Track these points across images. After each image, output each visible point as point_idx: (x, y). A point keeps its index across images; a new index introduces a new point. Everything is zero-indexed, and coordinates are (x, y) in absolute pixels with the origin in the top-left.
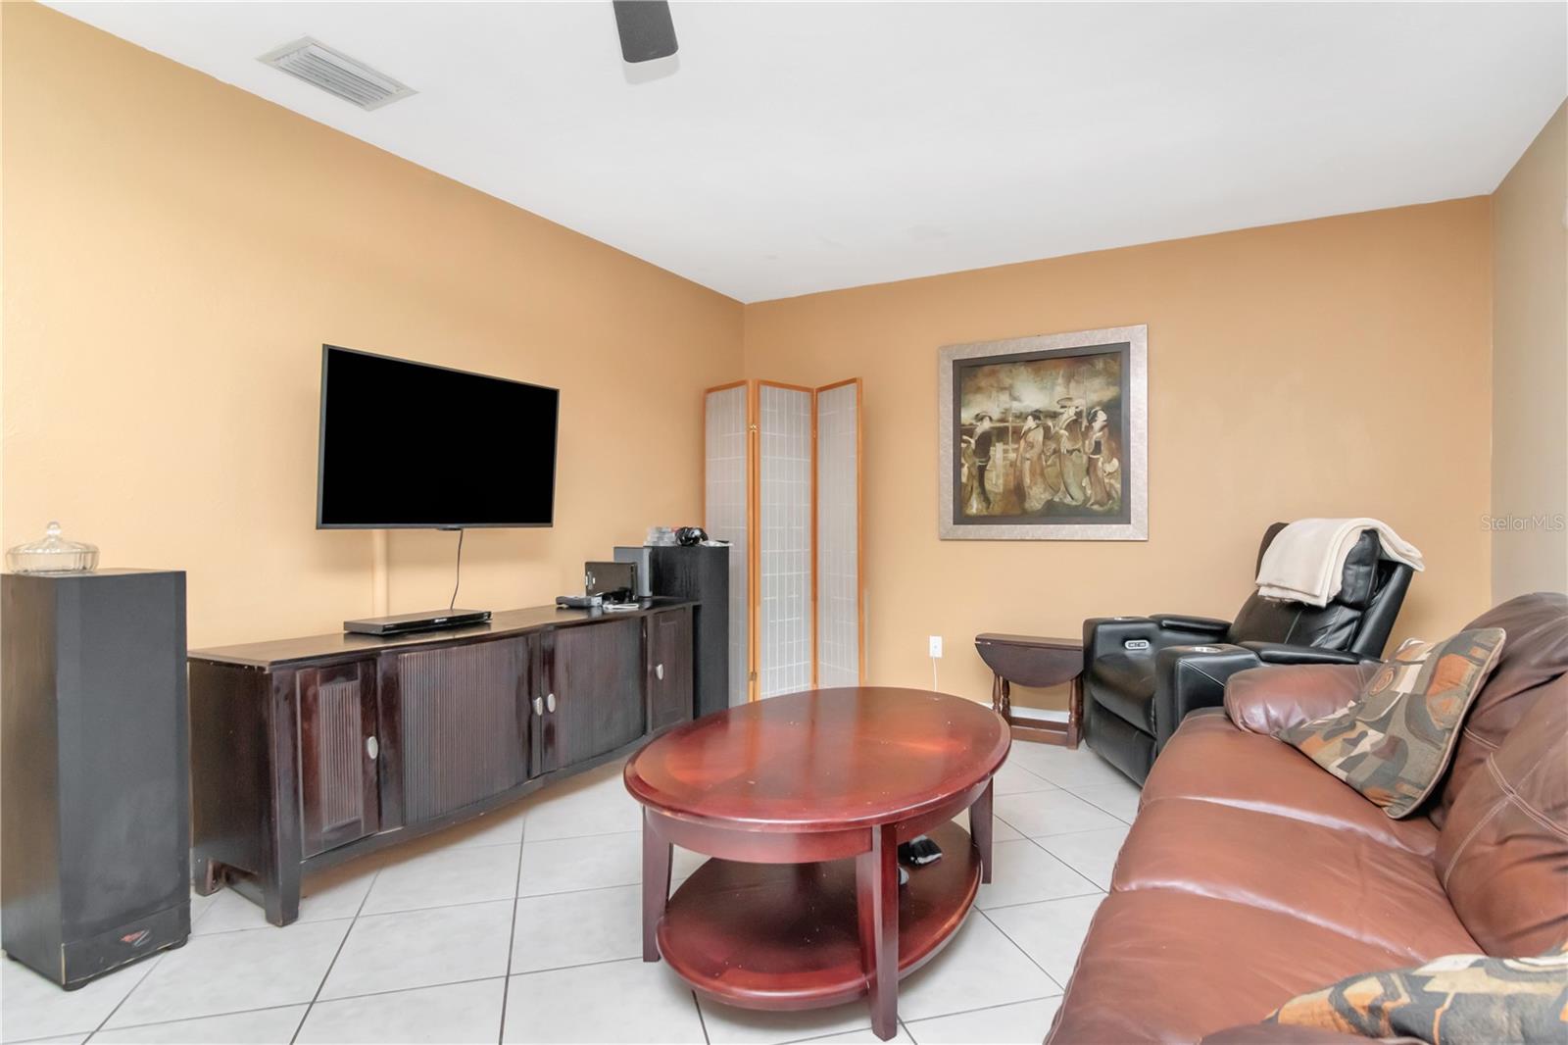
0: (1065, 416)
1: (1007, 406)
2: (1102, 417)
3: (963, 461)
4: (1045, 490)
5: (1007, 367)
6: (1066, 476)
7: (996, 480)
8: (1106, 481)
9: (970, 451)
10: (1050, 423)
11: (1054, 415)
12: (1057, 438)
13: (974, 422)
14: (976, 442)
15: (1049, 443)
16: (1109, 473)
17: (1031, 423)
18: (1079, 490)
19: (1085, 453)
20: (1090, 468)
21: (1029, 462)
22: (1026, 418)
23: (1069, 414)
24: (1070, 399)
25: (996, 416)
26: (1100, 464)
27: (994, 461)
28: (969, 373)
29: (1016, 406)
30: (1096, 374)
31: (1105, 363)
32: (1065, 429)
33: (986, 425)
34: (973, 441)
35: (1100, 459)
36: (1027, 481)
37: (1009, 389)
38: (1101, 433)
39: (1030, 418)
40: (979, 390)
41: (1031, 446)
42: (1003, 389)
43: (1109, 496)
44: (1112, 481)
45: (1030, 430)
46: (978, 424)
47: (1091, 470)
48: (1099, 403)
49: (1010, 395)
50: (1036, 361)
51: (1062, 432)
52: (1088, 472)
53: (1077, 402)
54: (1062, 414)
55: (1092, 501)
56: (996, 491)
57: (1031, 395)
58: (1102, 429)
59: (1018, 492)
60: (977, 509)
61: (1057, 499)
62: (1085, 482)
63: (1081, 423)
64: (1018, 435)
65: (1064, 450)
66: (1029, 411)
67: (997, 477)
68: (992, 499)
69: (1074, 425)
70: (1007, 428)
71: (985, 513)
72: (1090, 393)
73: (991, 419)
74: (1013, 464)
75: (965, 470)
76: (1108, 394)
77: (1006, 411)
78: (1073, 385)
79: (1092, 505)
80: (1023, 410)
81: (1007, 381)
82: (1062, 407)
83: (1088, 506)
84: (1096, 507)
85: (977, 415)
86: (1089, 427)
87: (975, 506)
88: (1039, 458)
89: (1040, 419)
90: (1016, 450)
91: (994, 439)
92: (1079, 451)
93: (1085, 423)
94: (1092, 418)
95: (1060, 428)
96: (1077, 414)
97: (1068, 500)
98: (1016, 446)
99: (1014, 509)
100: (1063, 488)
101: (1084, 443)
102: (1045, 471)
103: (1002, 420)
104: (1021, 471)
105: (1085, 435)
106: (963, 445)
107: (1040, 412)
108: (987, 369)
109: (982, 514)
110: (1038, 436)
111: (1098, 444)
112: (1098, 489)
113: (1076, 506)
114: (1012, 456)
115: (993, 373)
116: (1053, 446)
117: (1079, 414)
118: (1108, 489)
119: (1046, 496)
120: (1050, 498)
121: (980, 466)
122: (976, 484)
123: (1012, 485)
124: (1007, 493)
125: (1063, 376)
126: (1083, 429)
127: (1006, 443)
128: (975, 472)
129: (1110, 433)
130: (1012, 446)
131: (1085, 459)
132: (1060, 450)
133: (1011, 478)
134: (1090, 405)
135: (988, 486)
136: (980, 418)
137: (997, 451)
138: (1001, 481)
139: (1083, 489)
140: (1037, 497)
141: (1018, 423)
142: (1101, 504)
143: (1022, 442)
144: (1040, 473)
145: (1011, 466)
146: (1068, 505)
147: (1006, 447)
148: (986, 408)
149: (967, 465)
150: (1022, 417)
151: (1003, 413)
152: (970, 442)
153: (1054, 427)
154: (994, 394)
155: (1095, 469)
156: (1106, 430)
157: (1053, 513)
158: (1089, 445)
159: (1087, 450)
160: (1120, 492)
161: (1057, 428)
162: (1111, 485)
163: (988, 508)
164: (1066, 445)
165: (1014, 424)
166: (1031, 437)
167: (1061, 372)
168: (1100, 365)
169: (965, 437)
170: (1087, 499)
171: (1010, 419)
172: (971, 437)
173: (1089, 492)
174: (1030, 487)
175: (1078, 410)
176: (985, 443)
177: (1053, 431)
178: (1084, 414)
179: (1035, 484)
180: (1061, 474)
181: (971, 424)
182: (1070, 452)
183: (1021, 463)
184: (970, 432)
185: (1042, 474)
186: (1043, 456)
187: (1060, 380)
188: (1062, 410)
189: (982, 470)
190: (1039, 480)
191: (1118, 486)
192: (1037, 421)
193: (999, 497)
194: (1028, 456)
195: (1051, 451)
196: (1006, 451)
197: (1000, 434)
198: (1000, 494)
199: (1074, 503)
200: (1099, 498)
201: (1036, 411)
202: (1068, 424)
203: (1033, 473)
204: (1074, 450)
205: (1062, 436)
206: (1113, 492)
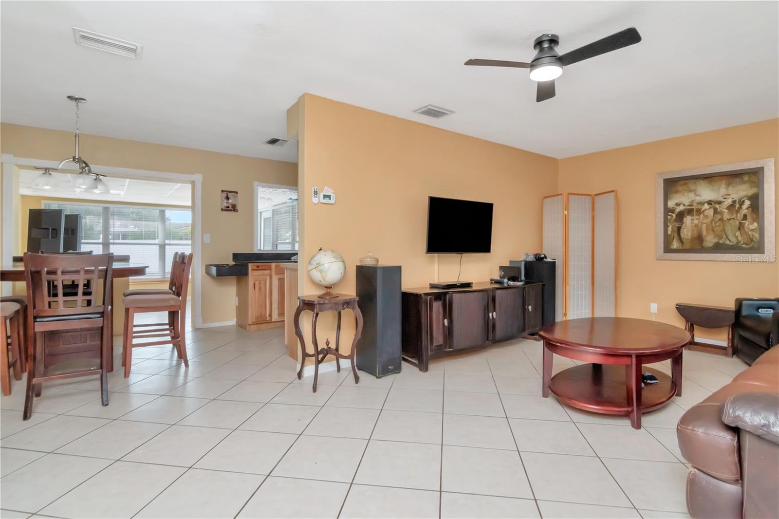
0: (726, 203)
1: (693, 199)
2: (747, 203)
3: (669, 224)
4: (714, 237)
5: (692, 181)
6: (726, 230)
7: (687, 232)
8: (750, 233)
9: (673, 219)
10: (717, 206)
11: (720, 203)
12: (721, 213)
13: (675, 207)
14: (676, 215)
15: (716, 215)
16: (752, 230)
17: (706, 206)
18: (734, 237)
19: (738, 220)
20: (741, 227)
21: (705, 224)
22: (704, 204)
23: (729, 202)
24: (729, 195)
25: (687, 203)
26: (746, 225)
27: (686, 225)
28: (671, 185)
29: (698, 199)
30: (744, 182)
31: (749, 177)
32: (726, 209)
33: (681, 208)
34: (674, 215)
35: (747, 223)
36: (704, 233)
37: (694, 191)
38: (747, 211)
39: (706, 204)
40: (677, 192)
41: (707, 217)
42: (690, 191)
43: (752, 240)
44: (754, 233)
45: (706, 210)
46: (677, 207)
47: (741, 228)
48: (746, 196)
49: (695, 193)
50: (708, 178)
51: (725, 210)
52: (739, 229)
53: (733, 196)
54: (724, 202)
55: (742, 243)
56: (687, 238)
57: (706, 193)
58: (748, 208)
59: (699, 238)
60: (676, 246)
61: (721, 242)
62: (738, 234)
63: (735, 206)
64: (699, 212)
65: (725, 219)
66: (706, 201)
67: (688, 231)
68: (684, 242)
69: (731, 207)
70: (693, 209)
71: (681, 248)
72: (741, 191)
73: (684, 205)
74: (696, 226)
75: (670, 229)
76: (752, 191)
77: (692, 201)
78: (730, 188)
79: (742, 244)
80: (702, 201)
81: (693, 187)
82: (724, 199)
83: (739, 245)
84: (744, 246)
85: (676, 203)
86: (740, 208)
87: (675, 245)
88: (711, 222)
89: (711, 204)
90: (699, 219)
91: (686, 214)
92: (734, 219)
93: (737, 206)
94: (742, 203)
95: (723, 208)
96: (733, 202)
97: (728, 242)
98: (698, 217)
99: (697, 245)
100: (724, 236)
101: (737, 216)
102: (715, 229)
103: (689, 206)
104: (701, 229)
105: (738, 211)
106: (669, 217)
107: (712, 201)
108: (682, 182)
109: (679, 248)
110: (711, 212)
111: (745, 217)
112: (745, 237)
113: (732, 245)
114: (696, 222)
115: (685, 184)
116: (719, 217)
117: (734, 202)
118: (751, 237)
119: (715, 240)
120: (717, 241)
121: (678, 227)
122: (676, 234)
123: (696, 236)
124: (693, 239)
125: (725, 184)
126: (736, 209)
127: (693, 216)
128: (675, 229)
129: (753, 210)
130: (695, 217)
131: (737, 223)
132: (723, 219)
133: (695, 232)
134: (740, 197)
135: (682, 235)
136: (678, 205)
137: (688, 220)
138: (690, 233)
139: (737, 237)
140: (710, 240)
141: (699, 206)
142: (747, 244)
143: (702, 215)
144: (711, 229)
145: (695, 226)
146: (728, 245)
147: (693, 218)
148: (681, 200)
149: (671, 226)
150: (702, 204)
151: (691, 202)
152: (672, 216)
153: (720, 208)
154: (686, 194)
155: (744, 227)
156: (750, 209)
157: (719, 248)
158: (740, 216)
159: (739, 218)
160: (758, 238)
161: (721, 209)
162: (753, 235)
163: (683, 245)
164: (726, 215)
165: (697, 207)
166: (706, 213)
167: (724, 182)
168: (746, 178)
169: (670, 214)
170: (738, 242)
171: (695, 205)
172: (673, 213)
173: (740, 239)
174: (706, 236)
175: (733, 200)
176: (681, 216)
177: (719, 210)
178: (737, 202)
179: (709, 235)
180: (724, 230)
181: (673, 208)
182: (729, 220)
183: (701, 225)
184: (673, 211)
185: (713, 231)
186: (713, 222)
187: (723, 186)
188: (725, 200)
189: (679, 229)
190: (711, 233)
191: (757, 236)
192: (710, 206)
193: (688, 241)
194: (705, 221)
195: (718, 219)
196: (692, 220)
197: (690, 212)
198: (689, 239)
199: (731, 244)
200: (746, 241)
201: (710, 201)
202: (728, 206)
203: (707, 230)
204: (731, 219)
205: (724, 212)
206: (755, 239)
